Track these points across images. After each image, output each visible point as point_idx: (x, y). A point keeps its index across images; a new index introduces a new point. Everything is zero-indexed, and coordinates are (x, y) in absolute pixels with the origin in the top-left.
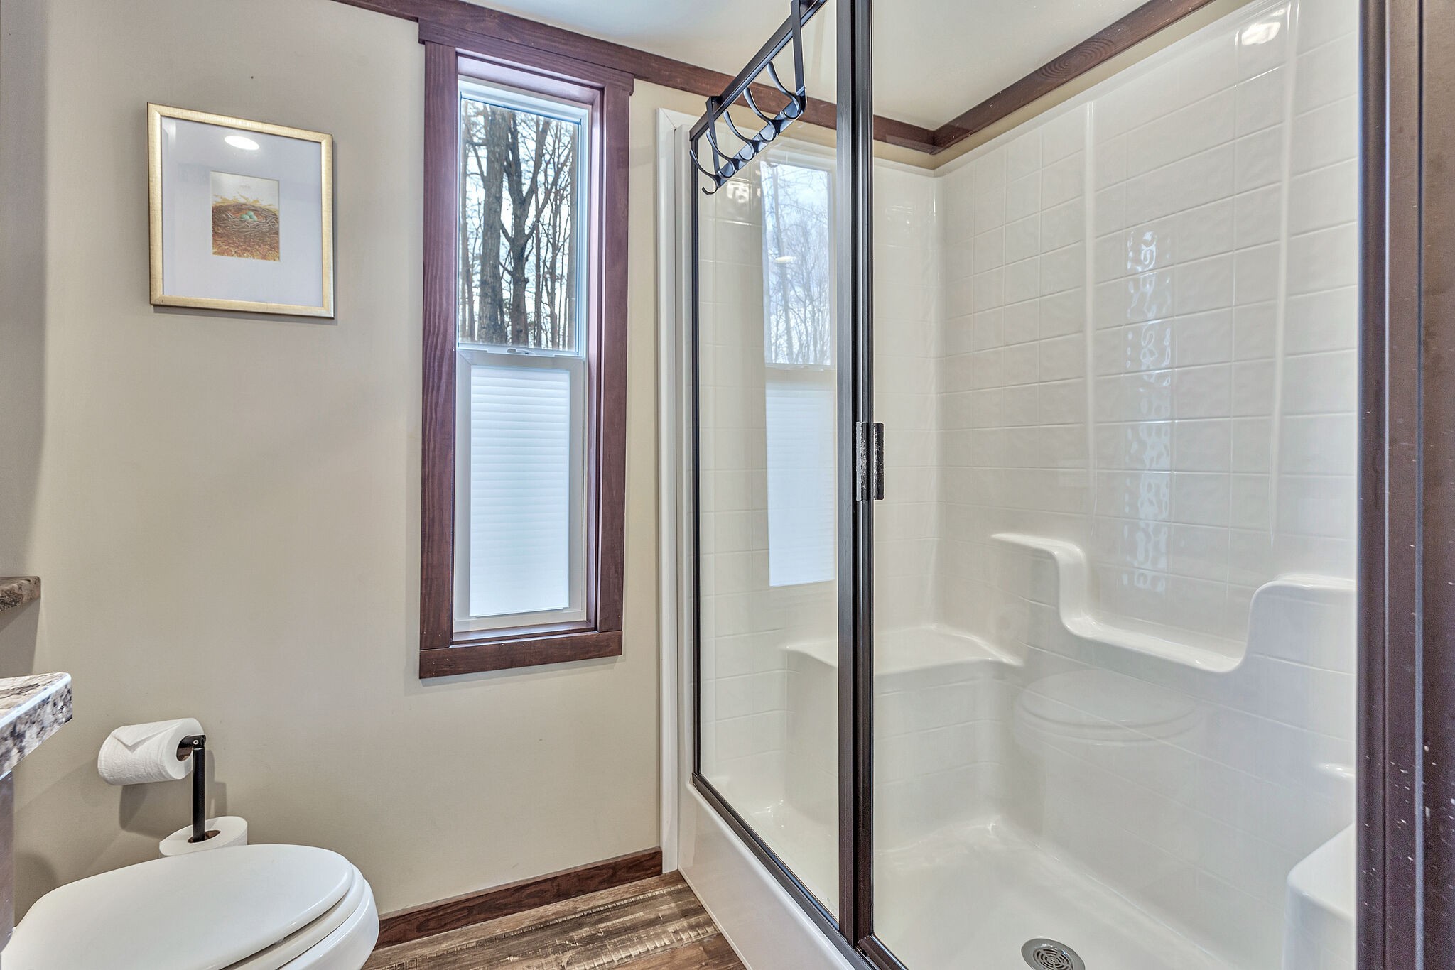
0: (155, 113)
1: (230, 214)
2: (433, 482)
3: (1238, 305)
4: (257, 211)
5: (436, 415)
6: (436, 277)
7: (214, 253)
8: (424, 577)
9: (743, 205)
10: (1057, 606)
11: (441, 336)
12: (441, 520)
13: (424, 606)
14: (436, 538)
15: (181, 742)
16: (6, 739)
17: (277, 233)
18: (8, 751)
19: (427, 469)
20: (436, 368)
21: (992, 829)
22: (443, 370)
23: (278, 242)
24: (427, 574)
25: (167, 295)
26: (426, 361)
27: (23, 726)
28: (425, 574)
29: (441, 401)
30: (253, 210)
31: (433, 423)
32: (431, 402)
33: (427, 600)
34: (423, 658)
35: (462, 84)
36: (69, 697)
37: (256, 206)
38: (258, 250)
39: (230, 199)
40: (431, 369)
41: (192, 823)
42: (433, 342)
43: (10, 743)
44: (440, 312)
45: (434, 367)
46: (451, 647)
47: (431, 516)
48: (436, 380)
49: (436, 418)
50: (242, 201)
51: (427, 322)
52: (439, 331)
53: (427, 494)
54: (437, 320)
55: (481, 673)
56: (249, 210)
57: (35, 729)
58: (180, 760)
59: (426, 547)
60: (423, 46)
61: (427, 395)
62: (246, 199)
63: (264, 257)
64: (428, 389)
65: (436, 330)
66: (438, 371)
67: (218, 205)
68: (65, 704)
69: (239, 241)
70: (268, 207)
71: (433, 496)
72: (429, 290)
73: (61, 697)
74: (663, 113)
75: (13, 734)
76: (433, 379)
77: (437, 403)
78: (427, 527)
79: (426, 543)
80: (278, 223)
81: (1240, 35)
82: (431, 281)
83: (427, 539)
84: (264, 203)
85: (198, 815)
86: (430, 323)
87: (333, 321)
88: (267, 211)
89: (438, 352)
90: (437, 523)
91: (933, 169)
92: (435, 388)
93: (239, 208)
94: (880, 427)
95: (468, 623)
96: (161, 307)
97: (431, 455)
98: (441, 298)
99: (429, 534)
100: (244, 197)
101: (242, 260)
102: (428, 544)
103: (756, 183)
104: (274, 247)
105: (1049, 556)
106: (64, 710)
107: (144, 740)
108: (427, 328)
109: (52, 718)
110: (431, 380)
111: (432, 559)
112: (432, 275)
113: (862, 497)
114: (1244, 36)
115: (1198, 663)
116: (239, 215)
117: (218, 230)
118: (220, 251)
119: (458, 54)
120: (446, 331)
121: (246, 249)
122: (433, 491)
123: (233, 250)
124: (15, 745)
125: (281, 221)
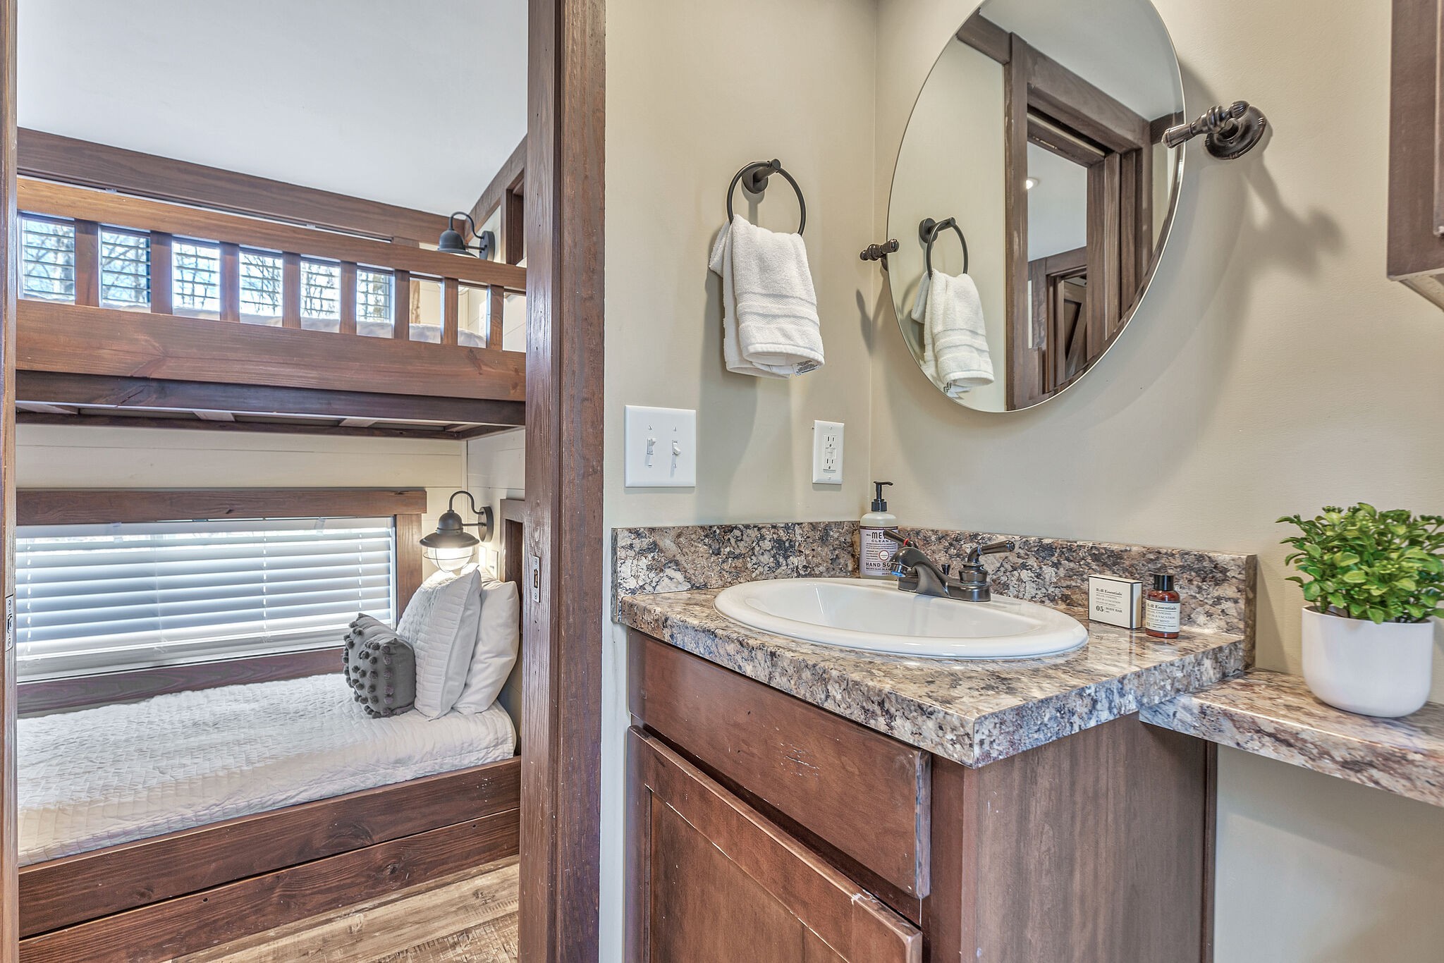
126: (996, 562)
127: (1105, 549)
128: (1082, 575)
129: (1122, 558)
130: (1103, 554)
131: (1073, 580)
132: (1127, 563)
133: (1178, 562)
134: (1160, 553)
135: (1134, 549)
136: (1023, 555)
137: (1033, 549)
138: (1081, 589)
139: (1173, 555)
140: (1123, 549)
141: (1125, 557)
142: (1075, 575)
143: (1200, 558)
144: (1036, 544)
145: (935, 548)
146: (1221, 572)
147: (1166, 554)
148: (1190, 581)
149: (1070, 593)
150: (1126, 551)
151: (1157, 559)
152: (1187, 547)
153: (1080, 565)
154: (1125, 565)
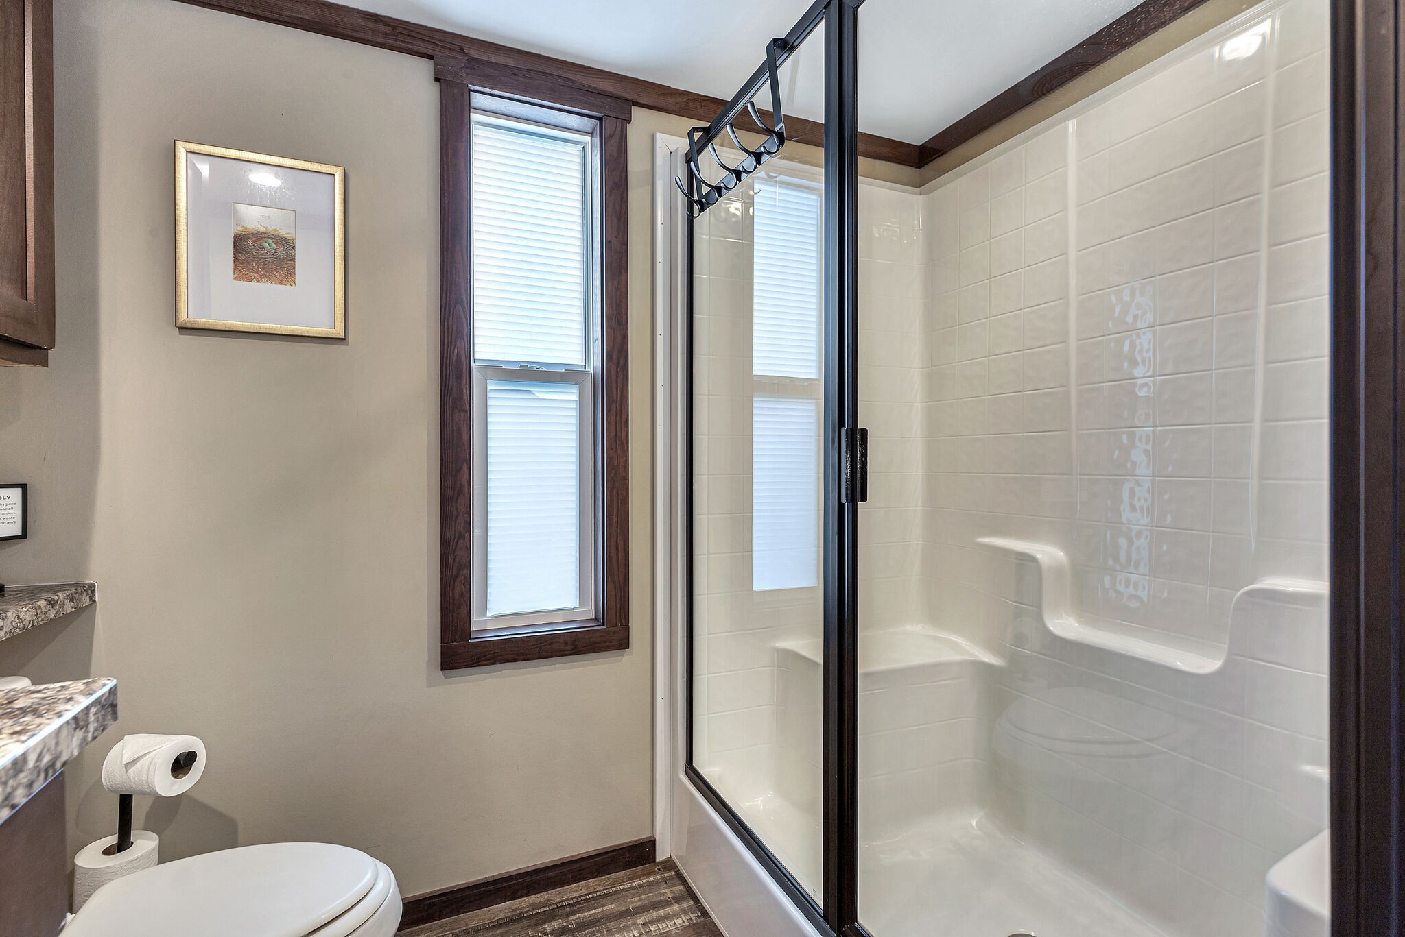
0: (181, 148)
1: (250, 242)
3: (1218, 315)
4: (278, 239)
7: (235, 278)
9: (736, 222)
10: (1039, 607)
17: (294, 260)
21: (976, 825)
23: (294, 268)
25: (191, 319)
30: (273, 239)
35: (475, 117)
37: (274, 234)
38: (275, 276)
39: (251, 228)
50: (262, 229)
56: (268, 238)
60: (438, 84)
62: (266, 228)
63: (281, 283)
67: (240, 233)
69: (258, 267)
70: (286, 236)
74: (660, 138)
80: (295, 250)
81: (1220, 50)
84: (282, 232)
87: (344, 341)
88: (285, 239)
91: (919, 187)
93: (260, 237)
94: (864, 433)
96: (184, 329)
100: (264, 226)
101: (261, 285)
103: (749, 202)
104: (291, 273)
105: (1033, 559)
113: (847, 500)
114: (1225, 51)
115: (1180, 665)
116: (259, 243)
117: (239, 256)
118: (240, 278)
119: (470, 90)
121: (264, 275)
123: (253, 275)
125: (297, 249)
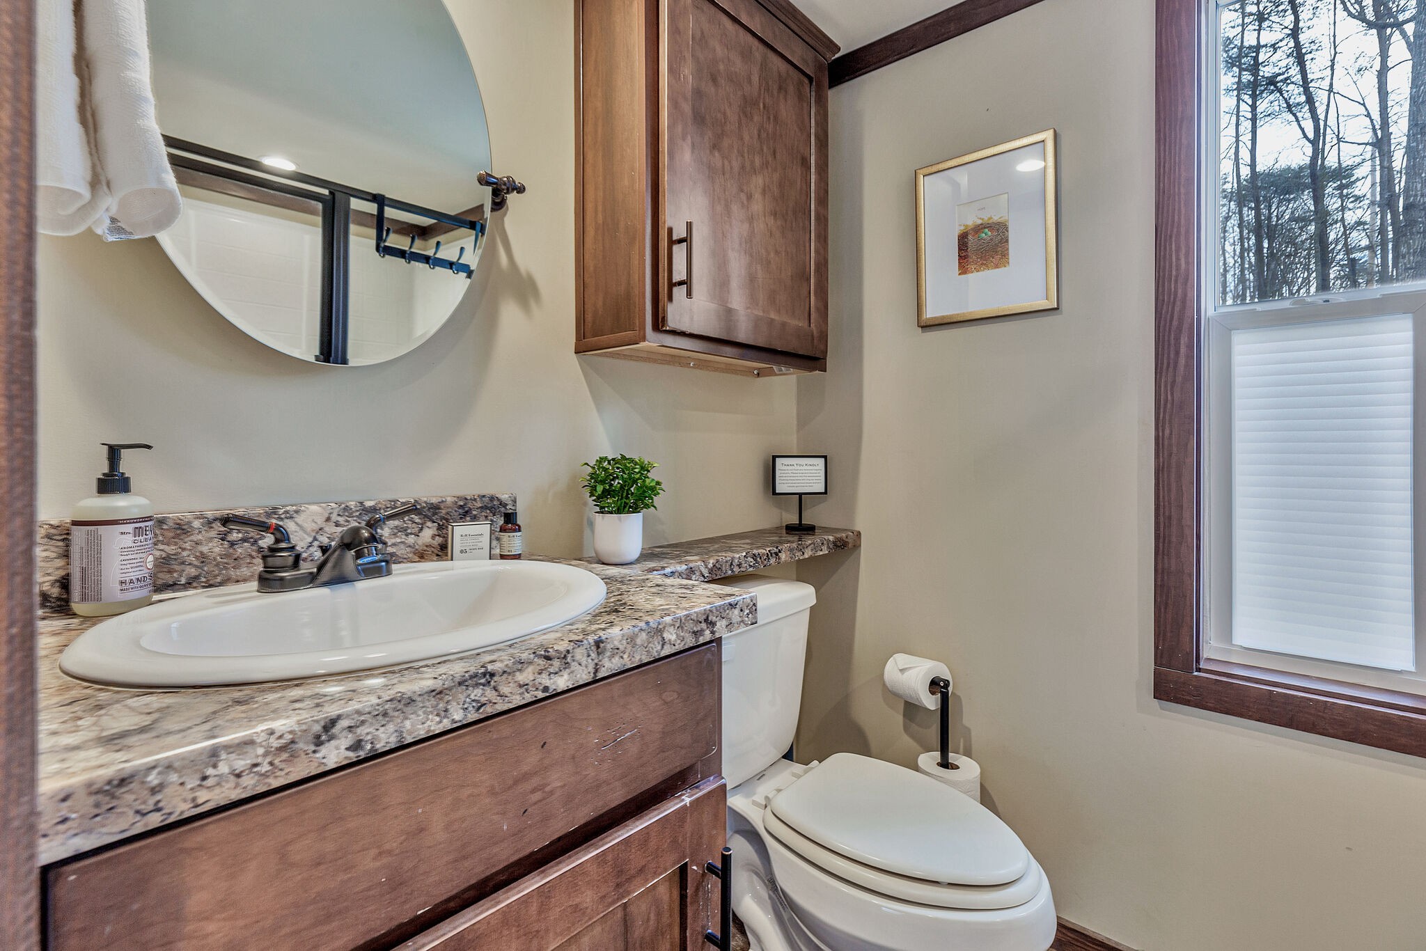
0: (921, 176)
1: (971, 237)
2: (1169, 476)
4: (991, 226)
5: (1172, 394)
6: (1171, 237)
7: (960, 274)
8: (1159, 583)
11: (1178, 303)
12: (1180, 520)
13: (1160, 616)
14: (1174, 539)
15: (932, 680)
16: (701, 622)
17: (1007, 241)
18: (702, 630)
19: (1161, 459)
20: (1172, 342)
22: (1182, 342)
23: (1008, 249)
24: (1163, 580)
25: (929, 317)
26: (1159, 336)
27: (714, 618)
28: (1159, 580)
29: (1179, 379)
30: (988, 227)
31: (1169, 405)
32: (1166, 382)
33: (1162, 610)
34: (1157, 675)
36: (754, 608)
37: (990, 222)
38: (992, 262)
39: (971, 224)
40: (1166, 343)
41: (939, 749)
42: (1167, 312)
43: (704, 625)
44: (1177, 276)
45: (1169, 341)
46: (1196, 673)
47: (1167, 514)
48: (1172, 356)
49: (1173, 400)
50: (979, 222)
51: (1160, 289)
52: (1175, 299)
53: (1161, 488)
54: (1173, 286)
55: (1239, 718)
56: (985, 228)
57: (724, 622)
58: (933, 695)
59: (1161, 548)
61: (1161, 373)
62: (982, 219)
63: (997, 266)
64: (1162, 368)
65: (1172, 296)
66: (1175, 345)
67: (962, 232)
68: (751, 612)
69: (977, 258)
70: (999, 220)
71: (1169, 490)
72: (1162, 253)
73: (747, 607)
75: (706, 620)
76: (1169, 354)
77: (1174, 381)
78: (1162, 526)
79: (1161, 545)
80: (1008, 231)
82: (1165, 240)
83: (1161, 540)
84: (996, 218)
85: (944, 748)
86: (1163, 291)
87: (1057, 311)
88: (999, 224)
89: (1175, 323)
90: (1174, 522)
92: (1172, 365)
93: (977, 229)
95: (1229, 651)
96: (927, 326)
97: (1166, 443)
98: (1178, 259)
99: (1164, 534)
100: (980, 219)
101: (982, 273)
102: (1163, 546)
104: (1005, 254)
106: (750, 616)
107: (910, 668)
108: (1161, 298)
109: (740, 619)
110: (1166, 356)
111: (1169, 563)
112: (1166, 236)
116: (977, 236)
117: (962, 254)
118: (964, 272)
120: (1185, 295)
121: (983, 264)
122: (1169, 484)
123: (976, 266)
124: (708, 628)
125: (1010, 229)
126: (306, 536)
127: (425, 502)
128: (406, 530)
129: (440, 509)
130: (424, 507)
131: (397, 537)
132: (444, 511)
133: (479, 504)
134: (466, 499)
135: (449, 499)
136: (342, 523)
137: (354, 514)
138: (406, 544)
139: (475, 500)
140: (440, 500)
141: (442, 507)
142: (400, 531)
143: (492, 498)
144: (358, 509)
145: (200, 537)
146: (504, 507)
147: (471, 499)
148: (486, 517)
149: (395, 551)
150: (443, 501)
151: (465, 504)
152: (483, 493)
153: (404, 521)
154: (442, 514)
